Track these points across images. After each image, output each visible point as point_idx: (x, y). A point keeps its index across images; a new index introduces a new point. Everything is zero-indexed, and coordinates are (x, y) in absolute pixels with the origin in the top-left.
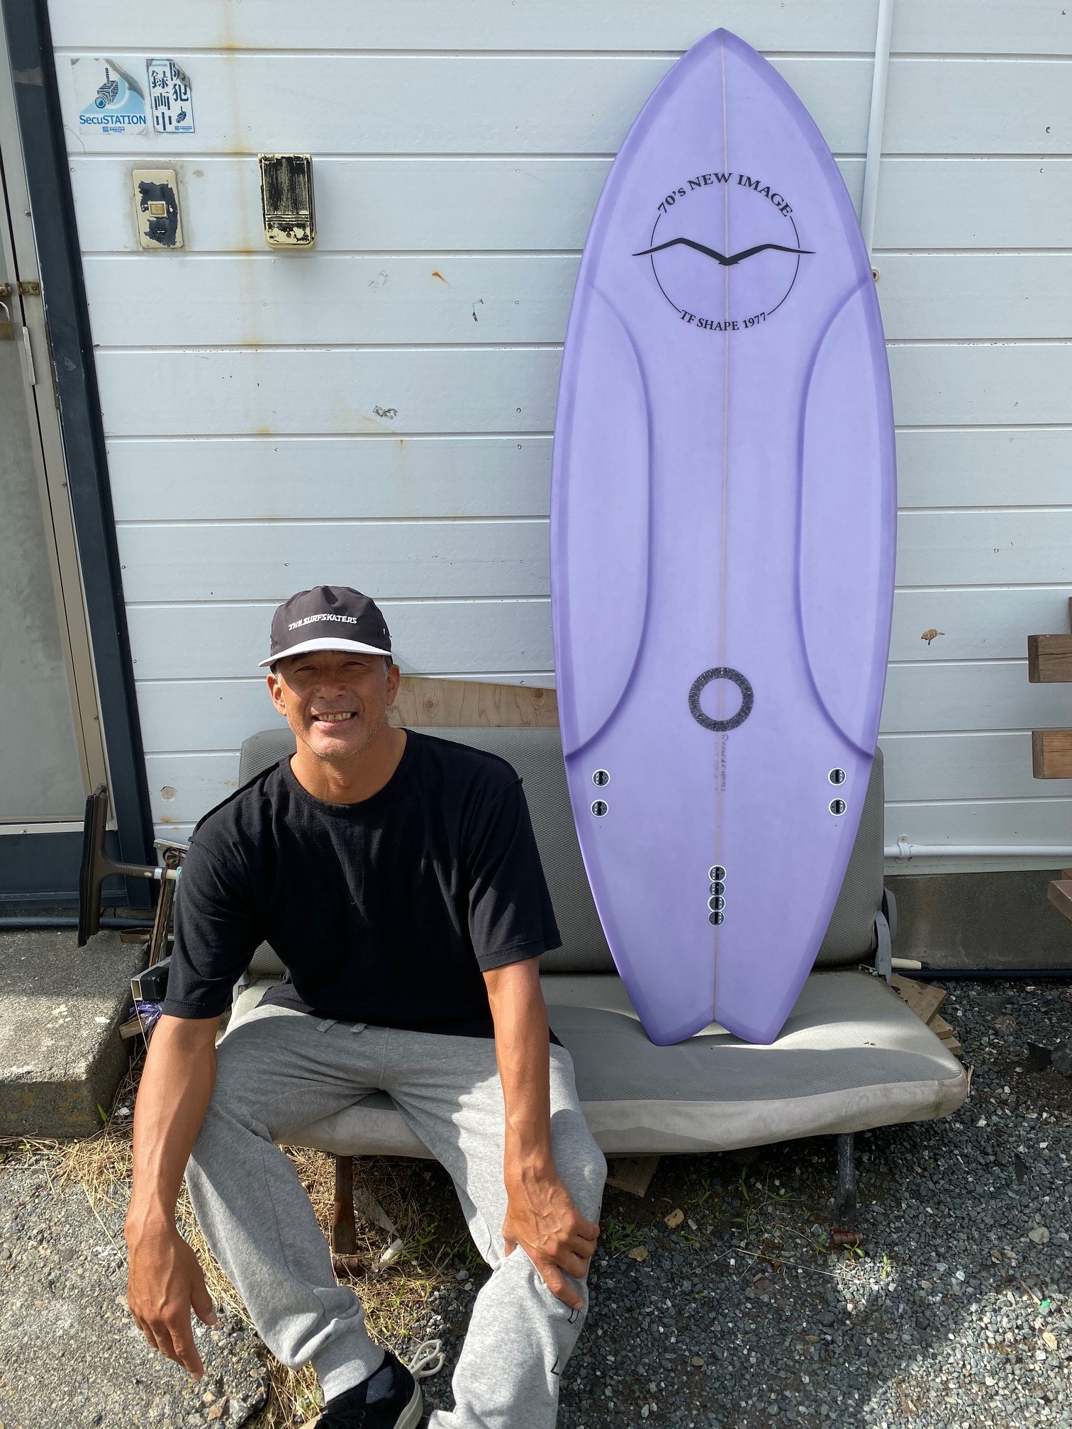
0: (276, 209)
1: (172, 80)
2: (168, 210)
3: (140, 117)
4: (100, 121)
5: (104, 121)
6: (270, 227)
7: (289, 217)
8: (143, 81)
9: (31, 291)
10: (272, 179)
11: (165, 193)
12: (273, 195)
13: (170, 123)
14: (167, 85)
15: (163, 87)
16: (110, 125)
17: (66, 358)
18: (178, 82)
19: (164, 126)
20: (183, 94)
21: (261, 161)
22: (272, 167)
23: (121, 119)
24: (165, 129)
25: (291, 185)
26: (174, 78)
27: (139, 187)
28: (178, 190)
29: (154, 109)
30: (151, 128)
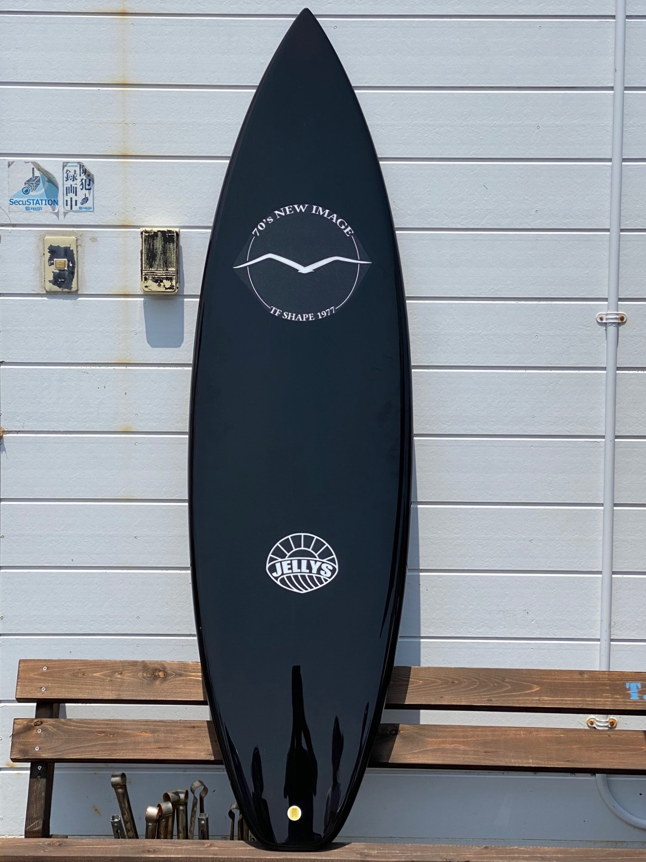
0: (151, 266)
1: (80, 175)
2: (68, 266)
4: (24, 203)
5: (27, 203)
6: (146, 279)
7: (160, 272)
8: (59, 177)
10: (150, 246)
11: (68, 253)
12: (150, 257)
13: (76, 205)
14: (76, 179)
15: (73, 181)
16: (31, 206)
18: (84, 178)
19: (71, 206)
20: (87, 186)
21: (142, 233)
22: (150, 238)
23: (40, 202)
24: (71, 208)
25: (163, 250)
26: (82, 175)
27: (48, 249)
28: (77, 251)
29: (65, 195)
30: (62, 209)
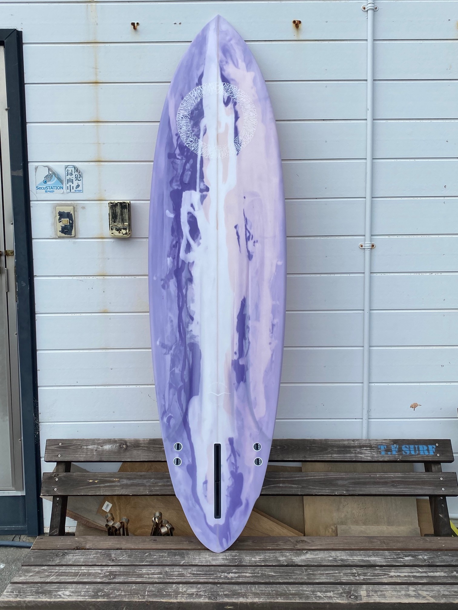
0: (115, 222)
2: (70, 223)
3: (61, 187)
4: (44, 189)
5: (46, 188)
6: (112, 229)
7: (120, 225)
8: (62, 173)
9: (10, 254)
10: (113, 211)
11: (69, 216)
12: (114, 217)
13: (73, 189)
14: (73, 175)
15: (71, 176)
16: (48, 190)
17: (22, 282)
18: (77, 174)
19: (70, 190)
20: (79, 178)
21: (109, 204)
22: (113, 206)
23: (53, 187)
25: (121, 213)
26: (76, 172)
27: (58, 213)
28: (74, 214)
29: (67, 184)
30: (65, 191)
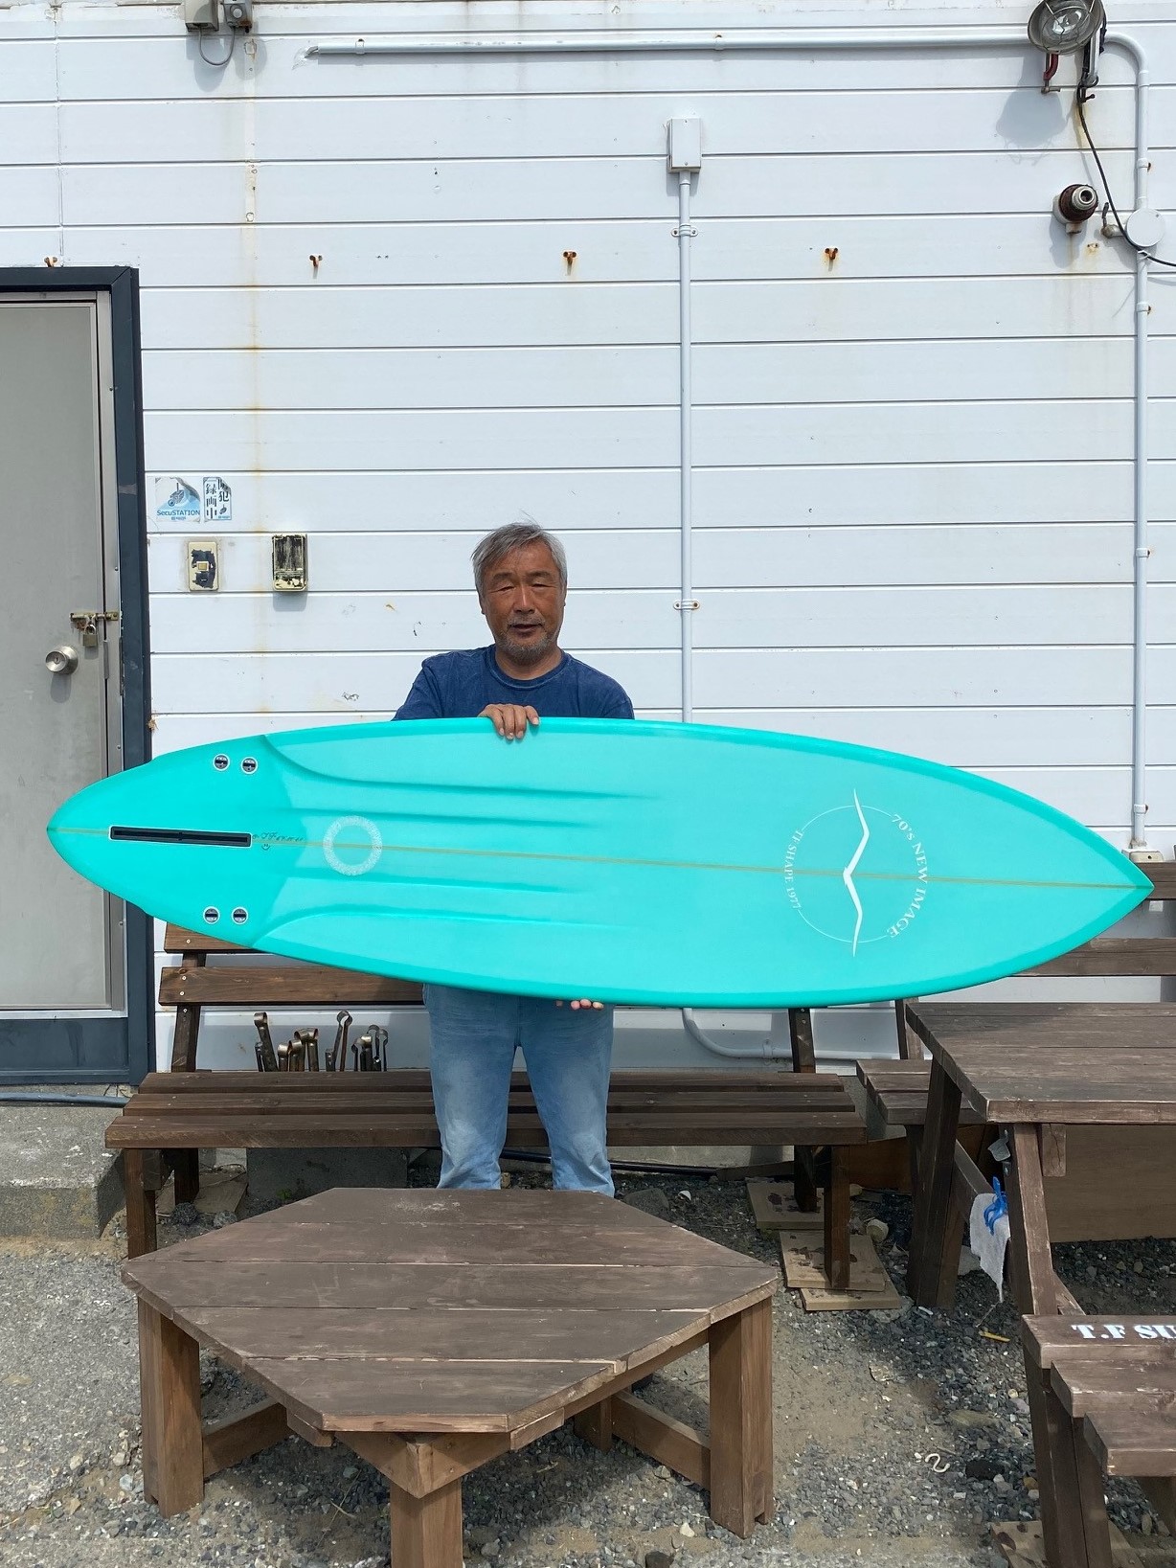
0: (281, 567)
1: (219, 489)
2: (210, 567)
3: (196, 511)
4: (170, 513)
5: (172, 513)
6: (277, 578)
7: (290, 572)
8: (199, 489)
9: (113, 618)
10: (280, 549)
11: (209, 557)
12: (280, 559)
13: (215, 514)
14: (215, 492)
16: (176, 516)
17: (131, 662)
18: (223, 490)
19: (212, 516)
20: (225, 497)
21: (273, 538)
22: (280, 542)
23: (184, 512)
25: (292, 553)
27: (192, 553)
28: (217, 555)
29: (206, 506)
30: (203, 518)
